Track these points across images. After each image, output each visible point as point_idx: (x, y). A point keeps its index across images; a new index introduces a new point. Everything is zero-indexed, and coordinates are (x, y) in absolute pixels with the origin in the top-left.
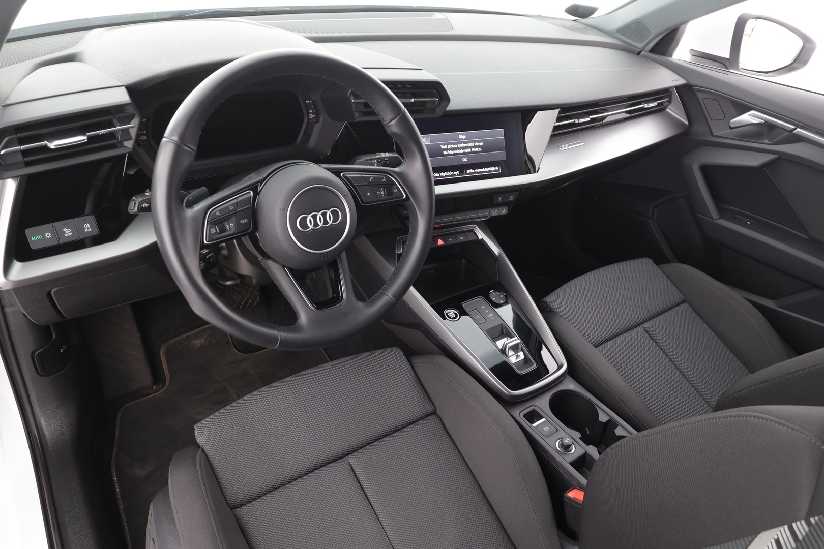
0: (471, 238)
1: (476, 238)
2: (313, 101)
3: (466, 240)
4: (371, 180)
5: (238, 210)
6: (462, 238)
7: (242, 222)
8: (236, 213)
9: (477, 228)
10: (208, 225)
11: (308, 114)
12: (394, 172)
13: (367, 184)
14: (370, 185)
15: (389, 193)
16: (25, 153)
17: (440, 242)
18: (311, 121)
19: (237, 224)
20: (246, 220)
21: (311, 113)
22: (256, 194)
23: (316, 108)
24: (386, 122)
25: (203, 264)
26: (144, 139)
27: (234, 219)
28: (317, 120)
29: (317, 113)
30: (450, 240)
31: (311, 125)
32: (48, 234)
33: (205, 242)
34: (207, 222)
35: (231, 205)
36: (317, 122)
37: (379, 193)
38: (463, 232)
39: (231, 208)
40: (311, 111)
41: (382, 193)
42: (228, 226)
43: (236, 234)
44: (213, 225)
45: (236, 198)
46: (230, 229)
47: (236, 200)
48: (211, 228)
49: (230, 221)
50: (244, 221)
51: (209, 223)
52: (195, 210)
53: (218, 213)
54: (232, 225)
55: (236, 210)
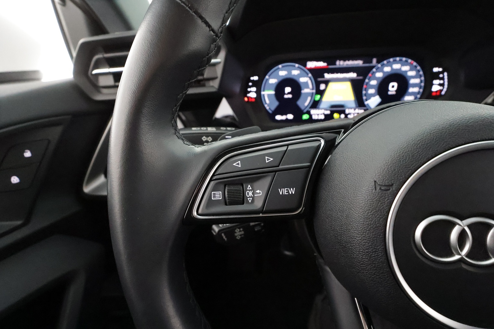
5: (281, 167)
7: (283, 191)
8: (276, 171)
10: (212, 183)
18: (434, 94)
19: (271, 193)
20: (292, 191)
21: (436, 84)
22: (331, 146)
25: (243, 233)
27: (266, 182)
33: (195, 213)
34: (213, 175)
35: (269, 155)
39: (269, 160)
42: (251, 194)
43: (263, 213)
44: (222, 186)
45: (288, 145)
46: (253, 201)
47: (284, 148)
48: (215, 189)
49: (257, 184)
50: (288, 192)
51: (215, 178)
52: (198, 149)
53: (237, 164)
54: (260, 193)
55: (278, 166)
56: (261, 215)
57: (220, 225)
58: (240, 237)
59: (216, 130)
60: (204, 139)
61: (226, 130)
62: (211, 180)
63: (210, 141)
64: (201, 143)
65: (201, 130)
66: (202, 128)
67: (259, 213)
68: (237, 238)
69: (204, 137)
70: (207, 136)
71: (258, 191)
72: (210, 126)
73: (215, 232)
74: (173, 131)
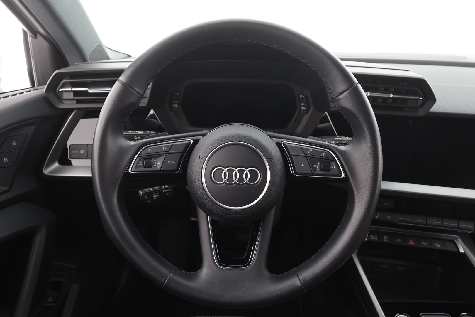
0: (449, 248)
1: (455, 250)
2: (306, 96)
3: (443, 248)
4: (308, 152)
5: (170, 152)
6: (439, 246)
7: (170, 162)
8: (167, 154)
9: (460, 240)
11: (301, 106)
12: (337, 149)
13: (304, 155)
14: (306, 157)
15: (326, 168)
16: (76, 93)
17: (411, 243)
18: (302, 112)
19: (164, 163)
20: (174, 162)
21: (302, 106)
22: (196, 143)
23: (307, 102)
24: (334, 95)
26: (176, 106)
27: (164, 157)
28: (307, 112)
29: (308, 107)
30: (423, 243)
31: (302, 115)
32: (82, 151)
33: (130, 170)
35: (165, 147)
36: (307, 113)
37: (314, 166)
38: (442, 240)
39: (164, 149)
40: (303, 104)
41: (318, 167)
42: (155, 163)
43: (161, 172)
44: (143, 160)
45: (174, 142)
46: (156, 166)
47: (172, 144)
48: (139, 160)
49: (158, 159)
50: (172, 163)
51: (139, 156)
52: (132, 143)
53: (150, 150)
54: (160, 163)
55: (169, 151)
56: (160, 173)
57: (144, 190)
58: (156, 198)
59: (144, 133)
60: (136, 138)
61: (150, 133)
62: (138, 157)
63: (139, 139)
64: (134, 140)
65: (134, 132)
66: (135, 132)
67: (159, 172)
68: (154, 199)
69: (136, 137)
70: (138, 137)
71: (159, 162)
72: (140, 130)
73: (140, 194)
74: (121, 135)
